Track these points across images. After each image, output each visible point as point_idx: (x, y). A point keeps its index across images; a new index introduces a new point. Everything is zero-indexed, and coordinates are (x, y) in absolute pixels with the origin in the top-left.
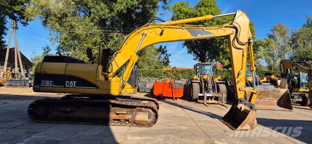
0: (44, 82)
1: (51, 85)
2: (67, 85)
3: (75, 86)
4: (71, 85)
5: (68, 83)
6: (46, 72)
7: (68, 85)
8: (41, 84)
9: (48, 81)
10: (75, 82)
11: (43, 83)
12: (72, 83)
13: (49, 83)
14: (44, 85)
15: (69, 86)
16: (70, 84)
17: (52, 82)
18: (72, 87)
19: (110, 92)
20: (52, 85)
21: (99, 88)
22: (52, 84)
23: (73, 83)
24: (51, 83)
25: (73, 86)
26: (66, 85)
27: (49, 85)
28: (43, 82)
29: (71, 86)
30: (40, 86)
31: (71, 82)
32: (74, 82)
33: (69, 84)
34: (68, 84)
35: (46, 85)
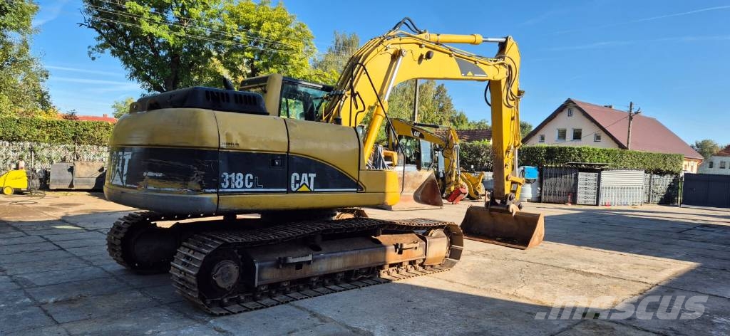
0: (230, 180)
1: (249, 186)
2: (295, 187)
3: (314, 188)
4: (304, 184)
5: (298, 179)
6: (236, 147)
7: (297, 185)
8: (223, 185)
9: (242, 175)
10: (313, 176)
11: (227, 183)
12: (307, 179)
13: (244, 180)
14: (229, 187)
15: (300, 187)
16: (302, 183)
17: (252, 177)
18: (307, 189)
19: (384, 197)
20: (252, 188)
21: (362, 189)
22: (251, 184)
23: (309, 179)
24: (250, 181)
25: (309, 188)
26: (293, 186)
27: (244, 187)
28: (227, 177)
29: (304, 188)
30: (218, 193)
31: (304, 175)
32: (310, 175)
33: (299, 182)
34: (296, 182)
35: (235, 188)
